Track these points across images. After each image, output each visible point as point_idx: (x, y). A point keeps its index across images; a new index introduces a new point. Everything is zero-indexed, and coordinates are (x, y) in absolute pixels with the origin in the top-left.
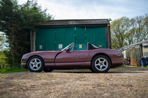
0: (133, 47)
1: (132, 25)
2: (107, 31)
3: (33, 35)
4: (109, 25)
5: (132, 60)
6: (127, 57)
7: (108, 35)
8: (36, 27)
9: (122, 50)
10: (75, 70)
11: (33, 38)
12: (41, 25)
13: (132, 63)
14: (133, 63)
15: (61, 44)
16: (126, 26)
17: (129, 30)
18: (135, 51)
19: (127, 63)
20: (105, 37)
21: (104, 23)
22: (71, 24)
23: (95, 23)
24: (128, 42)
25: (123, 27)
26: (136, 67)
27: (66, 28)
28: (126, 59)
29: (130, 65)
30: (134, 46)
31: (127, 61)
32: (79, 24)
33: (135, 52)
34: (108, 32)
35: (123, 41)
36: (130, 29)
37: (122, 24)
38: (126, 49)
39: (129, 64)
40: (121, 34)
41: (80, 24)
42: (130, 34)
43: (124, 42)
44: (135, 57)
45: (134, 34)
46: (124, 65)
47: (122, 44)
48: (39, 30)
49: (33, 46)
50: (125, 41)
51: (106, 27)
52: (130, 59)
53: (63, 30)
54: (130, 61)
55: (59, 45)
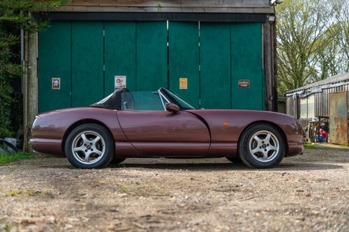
0: (338, 85)
1: (335, 14)
2: (266, 36)
3: (28, 41)
4: (271, 19)
5: (335, 127)
6: (320, 117)
7: (269, 49)
8: (40, 16)
9: (304, 93)
10: (160, 160)
11: (29, 51)
12: (57, 10)
13: (332, 136)
14: (338, 136)
15: (122, 74)
16: (315, 16)
17: (325, 29)
18: (344, 98)
19: (319, 134)
20: (259, 56)
21: (257, 11)
22: (156, 10)
23: (230, 11)
24: (318, 68)
25: (305, 18)
26: (346, 147)
27: (137, 22)
28: (315, 124)
29: (327, 141)
30: (342, 83)
31: (318, 129)
32: (180, 11)
33: (345, 102)
34: (269, 41)
35: (304, 65)
36: (328, 26)
37: (305, 8)
38: (315, 90)
39: (324, 139)
40: (298, 41)
41: (184, 11)
42: (326, 43)
43: (306, 68)
44: (343, 116)
45: (338, 43)
46: (309, 141)
47: (302, 75)
48: (49, 26)
49: (29, 78)
50: (311, 64)
51: (264, 23)
52: (327, 124)
53: (130, 30)
54: (326, 128)
55: (116, 78)
